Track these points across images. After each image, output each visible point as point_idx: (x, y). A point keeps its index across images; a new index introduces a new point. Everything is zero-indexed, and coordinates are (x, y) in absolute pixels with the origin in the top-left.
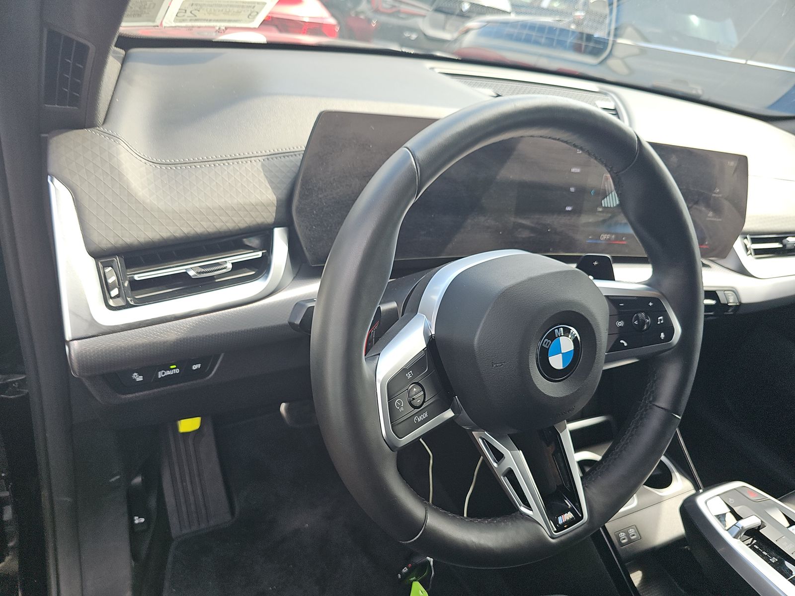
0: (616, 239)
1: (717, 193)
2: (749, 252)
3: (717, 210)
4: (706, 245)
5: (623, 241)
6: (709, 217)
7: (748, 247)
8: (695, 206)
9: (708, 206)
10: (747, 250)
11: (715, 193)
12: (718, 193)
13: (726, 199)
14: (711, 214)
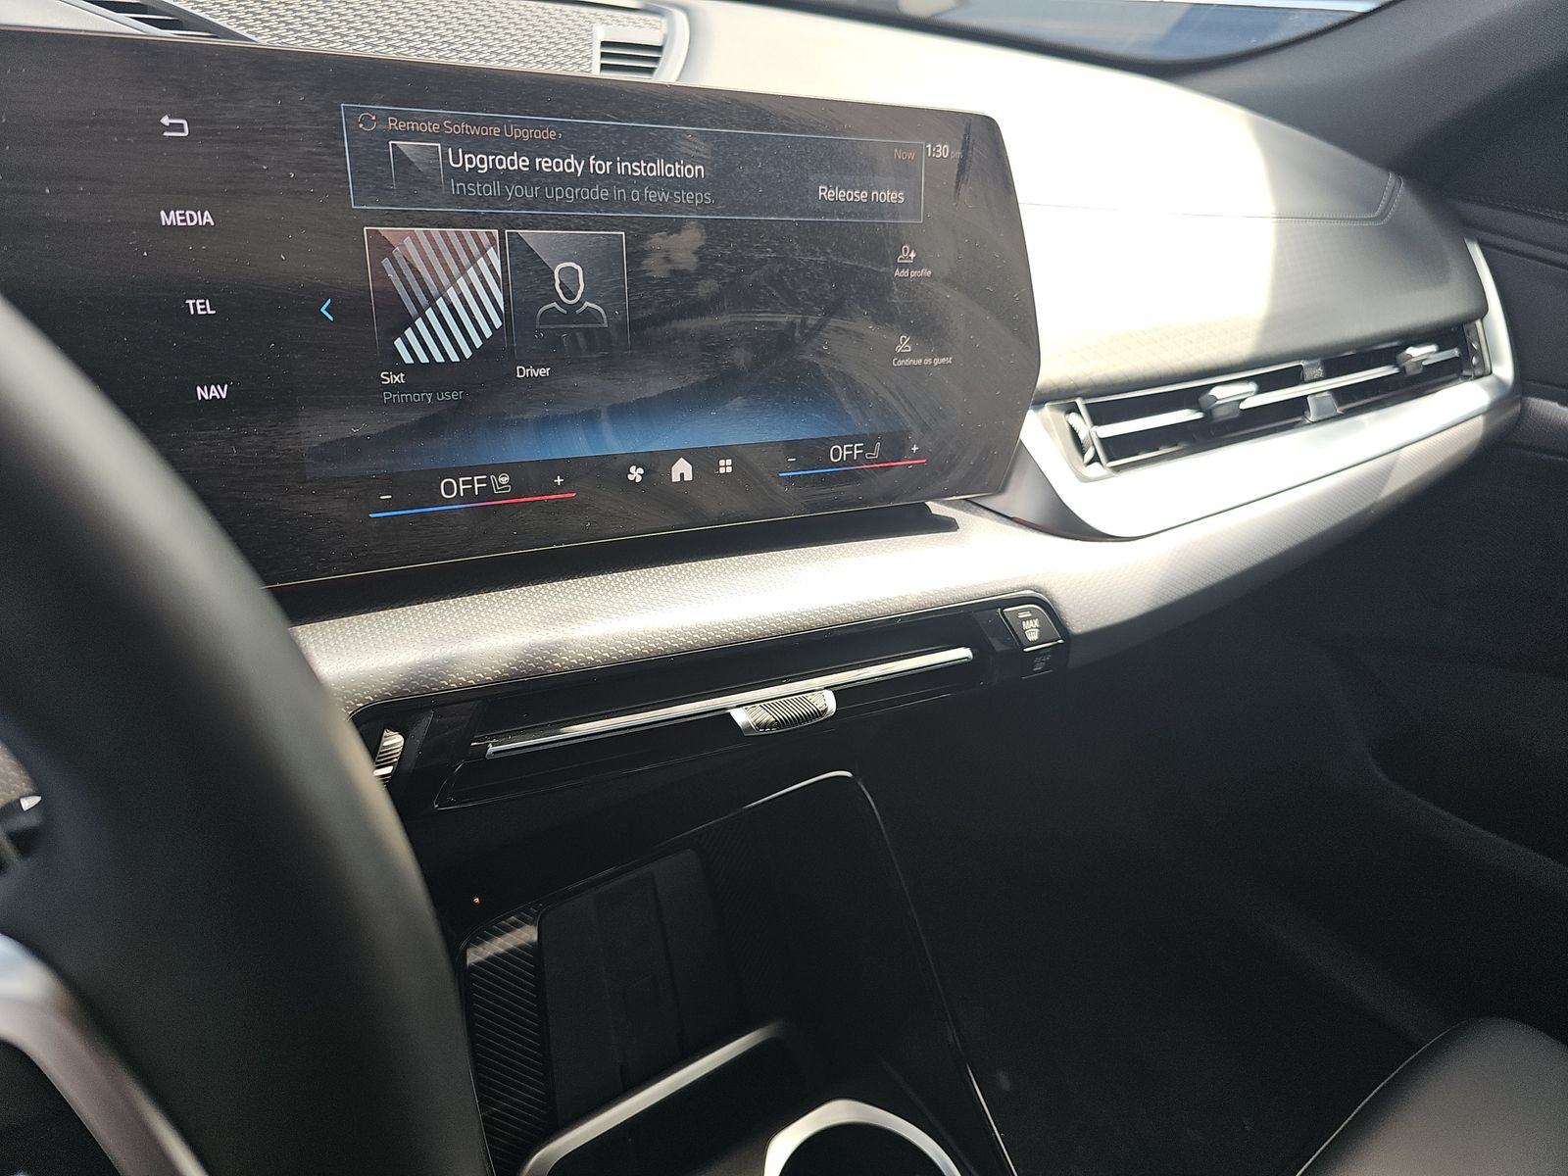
0: (518, 488)
1: (910, 266)
2: (1089, 455)
3: (926, 329)
4: (917, 456)
5: (557, 489)
6: (902, 356)
7: (1082, 436)
8: (833, 322)
9: (886, 316)
10: (1081, 448)
11: (902, 266)
12: (916, 265)
13: (950, 282)
14: (904, 345)
